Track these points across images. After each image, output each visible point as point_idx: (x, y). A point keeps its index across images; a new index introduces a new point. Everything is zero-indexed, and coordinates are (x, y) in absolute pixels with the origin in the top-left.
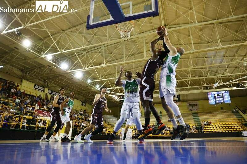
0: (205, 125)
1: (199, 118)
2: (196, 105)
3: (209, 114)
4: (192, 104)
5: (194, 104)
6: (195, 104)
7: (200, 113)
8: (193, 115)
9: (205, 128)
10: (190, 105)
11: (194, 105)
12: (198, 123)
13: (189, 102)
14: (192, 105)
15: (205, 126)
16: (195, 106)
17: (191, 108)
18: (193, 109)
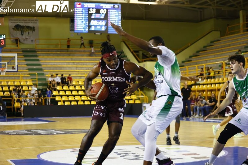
0: (58, 84)
1: (40, 65)
2: (33, 29)
3: (64, 55)
4: (22, 24)
5: (27, 25)
6: (31, 25)
7: (42, 50)
8: (25, 56)
9: (59, 91)
10: (17, 27)
11: (28, 28)
12: (41, 77)
13: (16, 18)
14: (23, 27)
15: (59, 88)
16: (30, 32)
17: (18, 34)
18: (24, 37)
